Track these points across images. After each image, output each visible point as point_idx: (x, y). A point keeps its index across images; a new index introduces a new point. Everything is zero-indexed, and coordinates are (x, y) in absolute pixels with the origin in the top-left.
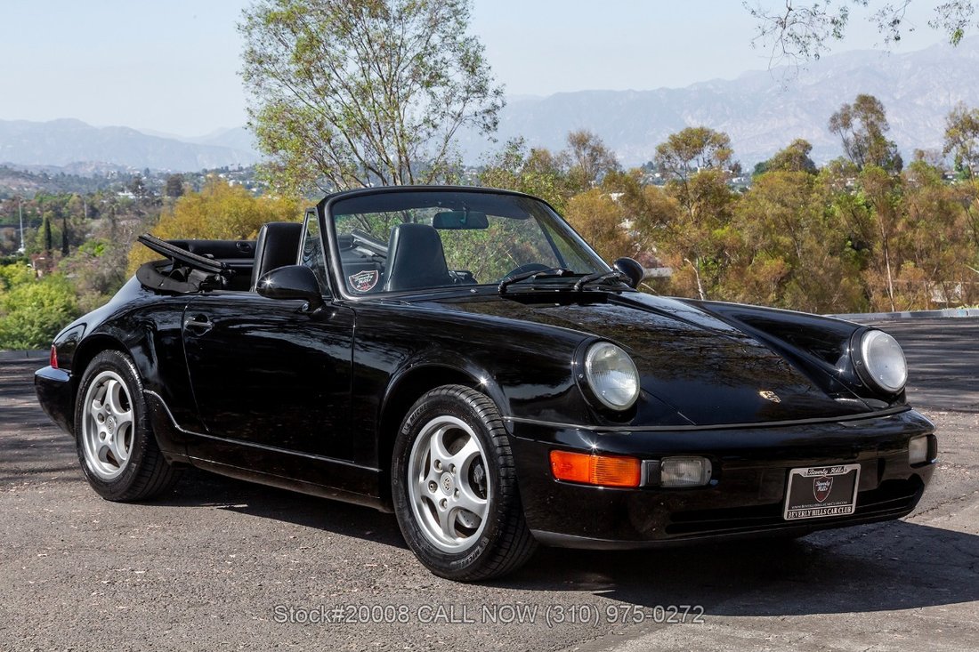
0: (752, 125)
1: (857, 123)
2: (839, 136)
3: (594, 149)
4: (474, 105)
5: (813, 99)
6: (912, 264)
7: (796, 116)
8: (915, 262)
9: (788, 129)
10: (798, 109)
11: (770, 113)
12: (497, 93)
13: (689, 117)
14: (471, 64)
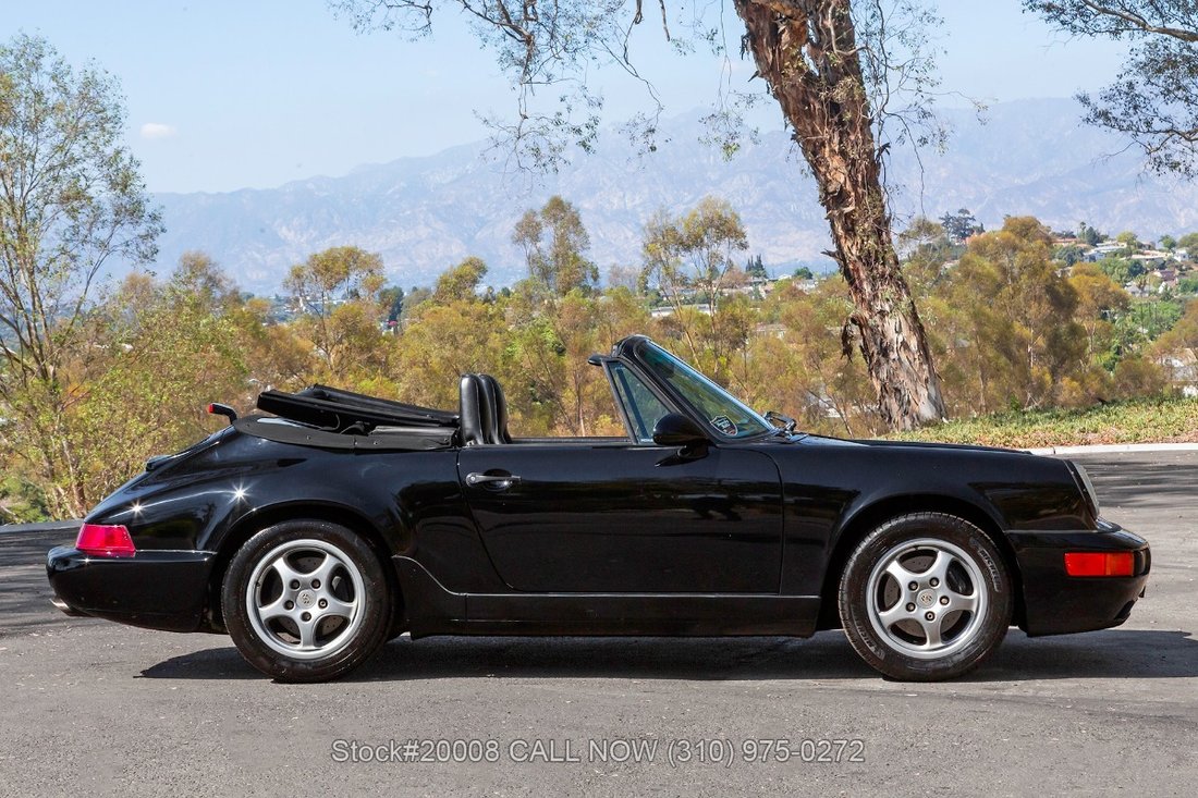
0: (370, 237)
1: (548, 234)
2: (523, 250)
3: (210, 278)
4: (127, 232)
5: (450, 202)
6: (609, 419)
7: (427, 225)
8: (613, 416)
9: (419, 242)
10: (431, 215)
11: (393, 221)
12: (154, 218)
13: (284, 228)
14: (122, 183)
